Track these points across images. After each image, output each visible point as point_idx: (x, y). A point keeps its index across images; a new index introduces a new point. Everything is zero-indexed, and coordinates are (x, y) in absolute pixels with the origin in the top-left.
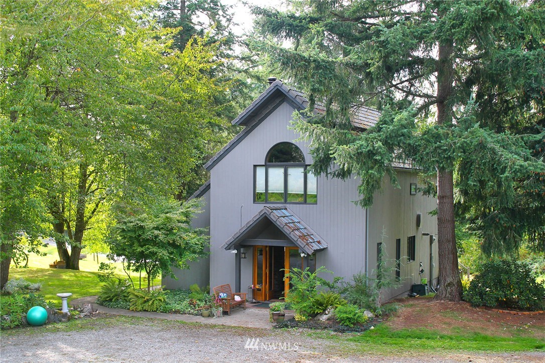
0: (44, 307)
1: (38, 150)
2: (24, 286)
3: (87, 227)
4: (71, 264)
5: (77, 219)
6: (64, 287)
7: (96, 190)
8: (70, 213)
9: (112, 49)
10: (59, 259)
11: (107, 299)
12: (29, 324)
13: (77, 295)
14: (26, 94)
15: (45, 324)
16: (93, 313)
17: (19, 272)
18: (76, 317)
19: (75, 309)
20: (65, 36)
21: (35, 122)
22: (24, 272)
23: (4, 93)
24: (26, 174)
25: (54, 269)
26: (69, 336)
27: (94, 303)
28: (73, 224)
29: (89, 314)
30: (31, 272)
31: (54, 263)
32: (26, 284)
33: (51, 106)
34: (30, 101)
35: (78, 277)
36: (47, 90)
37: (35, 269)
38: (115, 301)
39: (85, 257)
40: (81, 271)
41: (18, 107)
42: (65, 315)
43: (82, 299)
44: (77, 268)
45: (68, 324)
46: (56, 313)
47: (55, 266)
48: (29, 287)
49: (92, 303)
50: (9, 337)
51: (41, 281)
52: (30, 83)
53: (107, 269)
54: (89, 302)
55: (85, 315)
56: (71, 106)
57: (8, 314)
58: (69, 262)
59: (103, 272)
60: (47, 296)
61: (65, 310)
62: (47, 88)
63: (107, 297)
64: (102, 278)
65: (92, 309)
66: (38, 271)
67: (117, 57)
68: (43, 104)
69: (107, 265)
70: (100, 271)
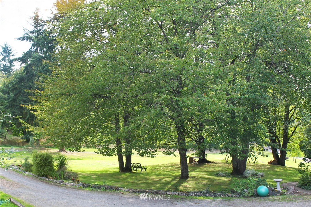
0: (266, 186)
1: (263, 97)
2: (254, 174)
3: (289, 141)
4: (280, 162)
5: (284, 136)
6: (278, 175)
7: (295, 119)
8: (280, 133)
9: (305, 37)
10: (273, 159)
11: (304, 184)
12: (258, 195)
13: (285, 180)
14: (255, 66)
15: (267, 196)
16: (295, 192)
17: (251, 166)
18: (285, 193)
19: (284, 189)
20: (277, 32)
21: (260, 81)
22: (254, 165)
23: (243, 66)
24: (256, 110)
25: (271, 165)
26: (282, 204)
27: (295, 186)
28: (281, 139)
29: (293, 192)
30: (258, 166)
31: (271, 161)
32: (255, 172)
33: (269, 72)
34: (258, 70)
35: (285, 170)
36: (267, 63)
37: (260, 164)
38: (308, 186)
39: (288, 158)
40: (287, 167)
41: (251, 74)
42: (278, 192)
43: (288, 183)
44: (284, 165)
45: (281, 197)
46: (273, 190)
47: (271, 163)
48: (257, 174)
49: (294, 186)
50: (248, 201)
51: (264, 171)
52: (257, 60)
53: (303, 167)
54: (293, 185)
55: (291, 193)
56: (280, 71)
57: (247, 189)
58: (279, 161)
59: (301, 168)
60: (268, 180)
61: (279, 189)
62: (266, 62)
63: (304, 183)
64: (300, 171)
65: (295, 189)
66: (262, 165)
67: (307, 41)
68: (265, 71)
69: (303, 164)
70: (299, 168)
